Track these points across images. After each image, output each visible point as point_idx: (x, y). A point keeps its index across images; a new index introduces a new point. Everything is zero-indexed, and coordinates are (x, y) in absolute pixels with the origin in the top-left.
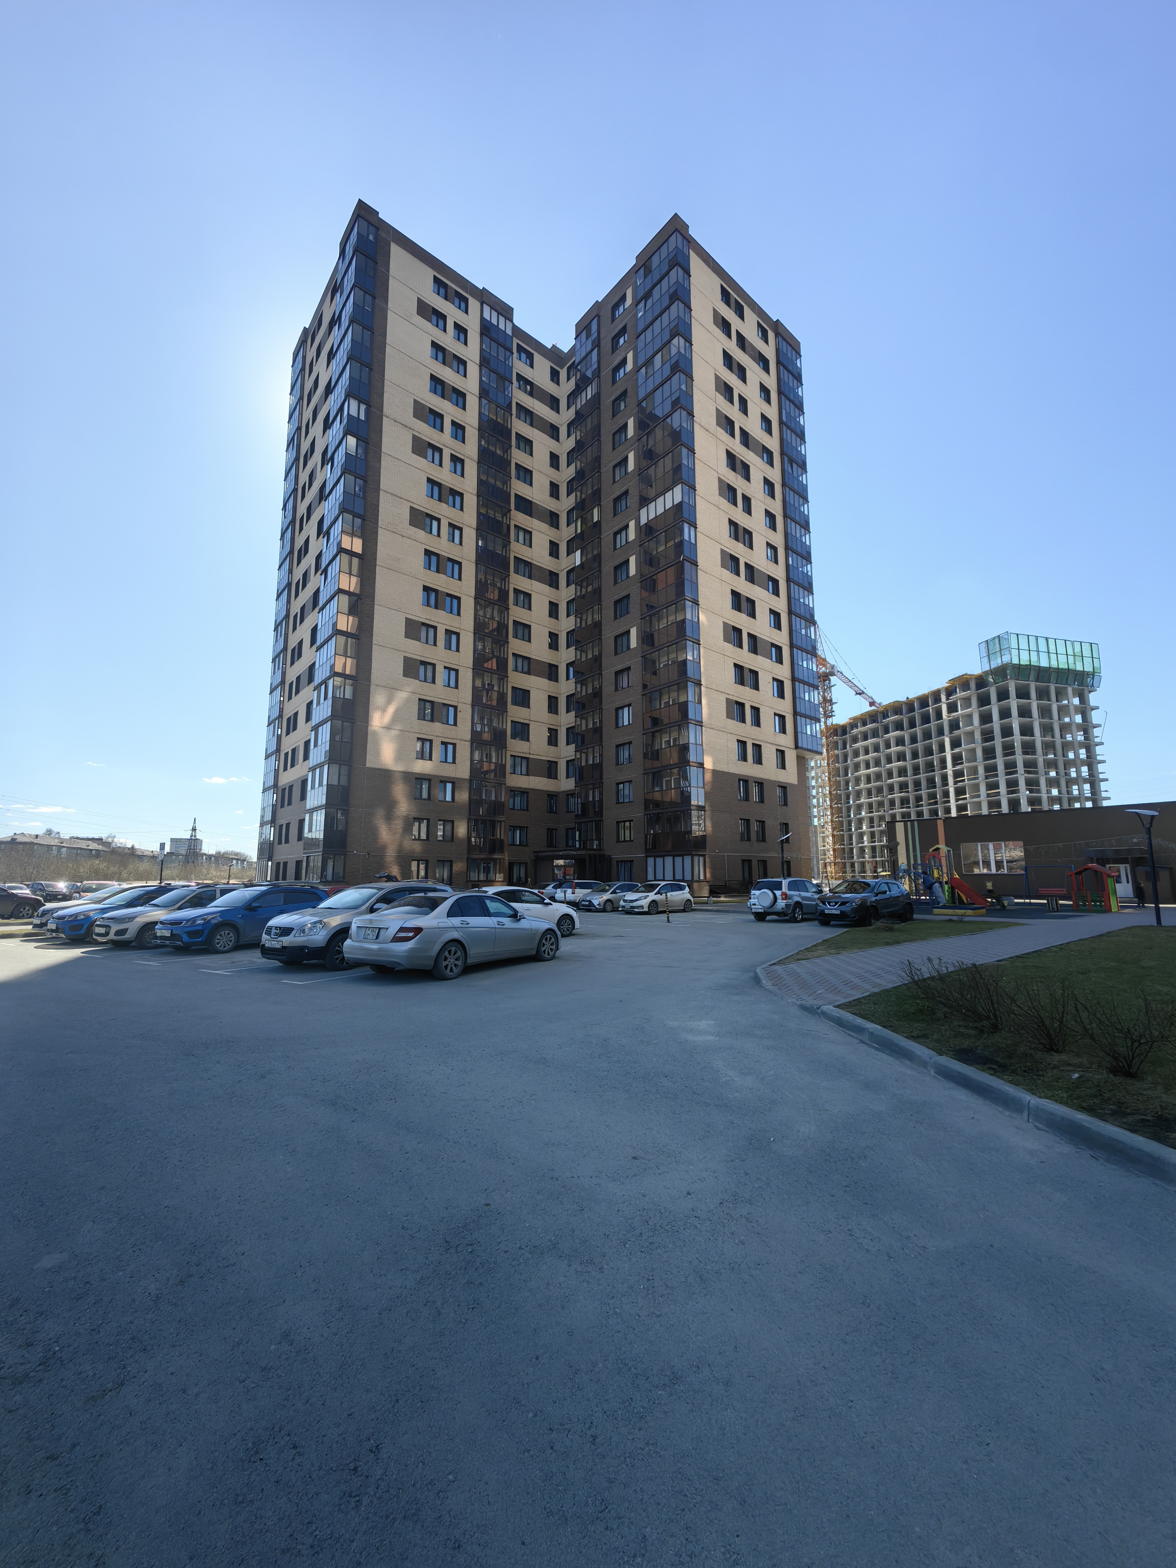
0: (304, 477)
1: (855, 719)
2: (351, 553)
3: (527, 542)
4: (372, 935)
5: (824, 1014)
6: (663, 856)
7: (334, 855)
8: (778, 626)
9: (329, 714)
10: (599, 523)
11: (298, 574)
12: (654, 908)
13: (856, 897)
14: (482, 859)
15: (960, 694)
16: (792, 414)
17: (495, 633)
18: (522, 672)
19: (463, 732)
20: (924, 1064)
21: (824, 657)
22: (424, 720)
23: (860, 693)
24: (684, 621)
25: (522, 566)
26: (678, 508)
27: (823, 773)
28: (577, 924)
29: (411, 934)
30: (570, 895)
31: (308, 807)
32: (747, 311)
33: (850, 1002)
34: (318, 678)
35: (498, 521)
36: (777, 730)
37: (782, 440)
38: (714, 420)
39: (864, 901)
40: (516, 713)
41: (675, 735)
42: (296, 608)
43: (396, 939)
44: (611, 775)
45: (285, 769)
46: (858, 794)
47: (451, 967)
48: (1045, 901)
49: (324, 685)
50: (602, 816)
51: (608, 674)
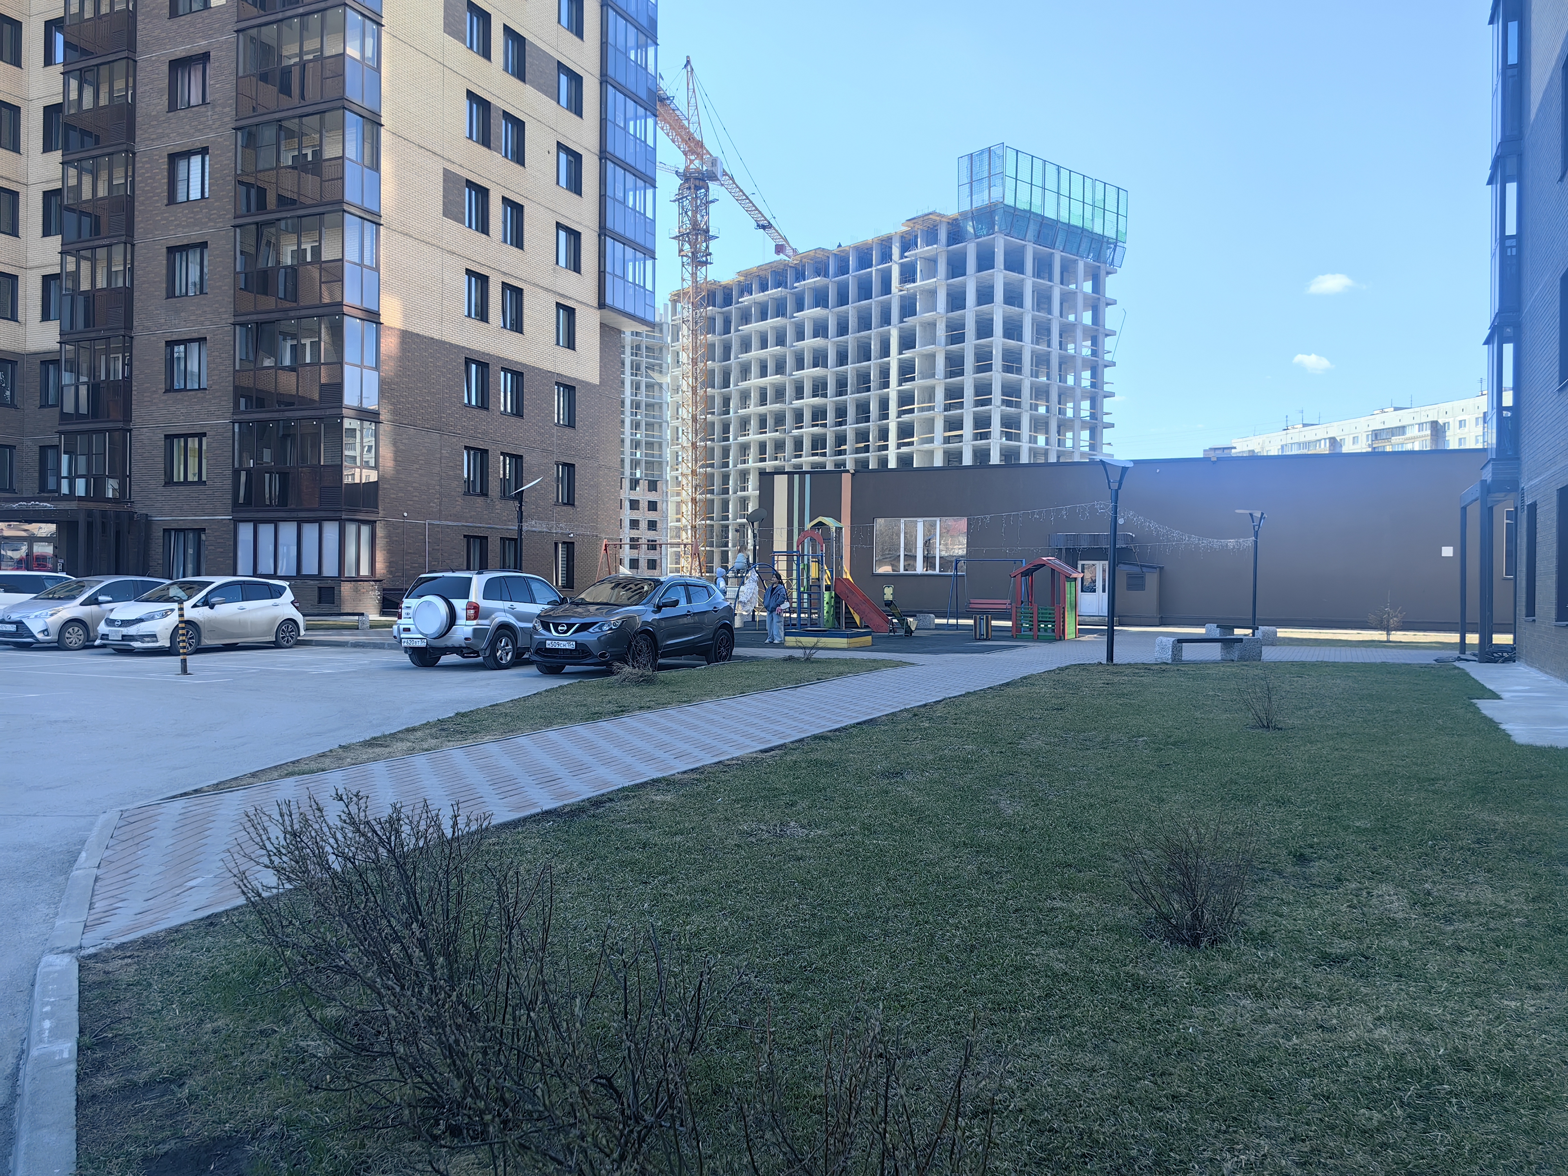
1: (747, 274)
6: (275, 522)
15: (922, 250)
21: (698, 138)
23: (765, 226)
36: (562, 262)
39: (628, 624)
48: (973, 622)
50: (130, 418)
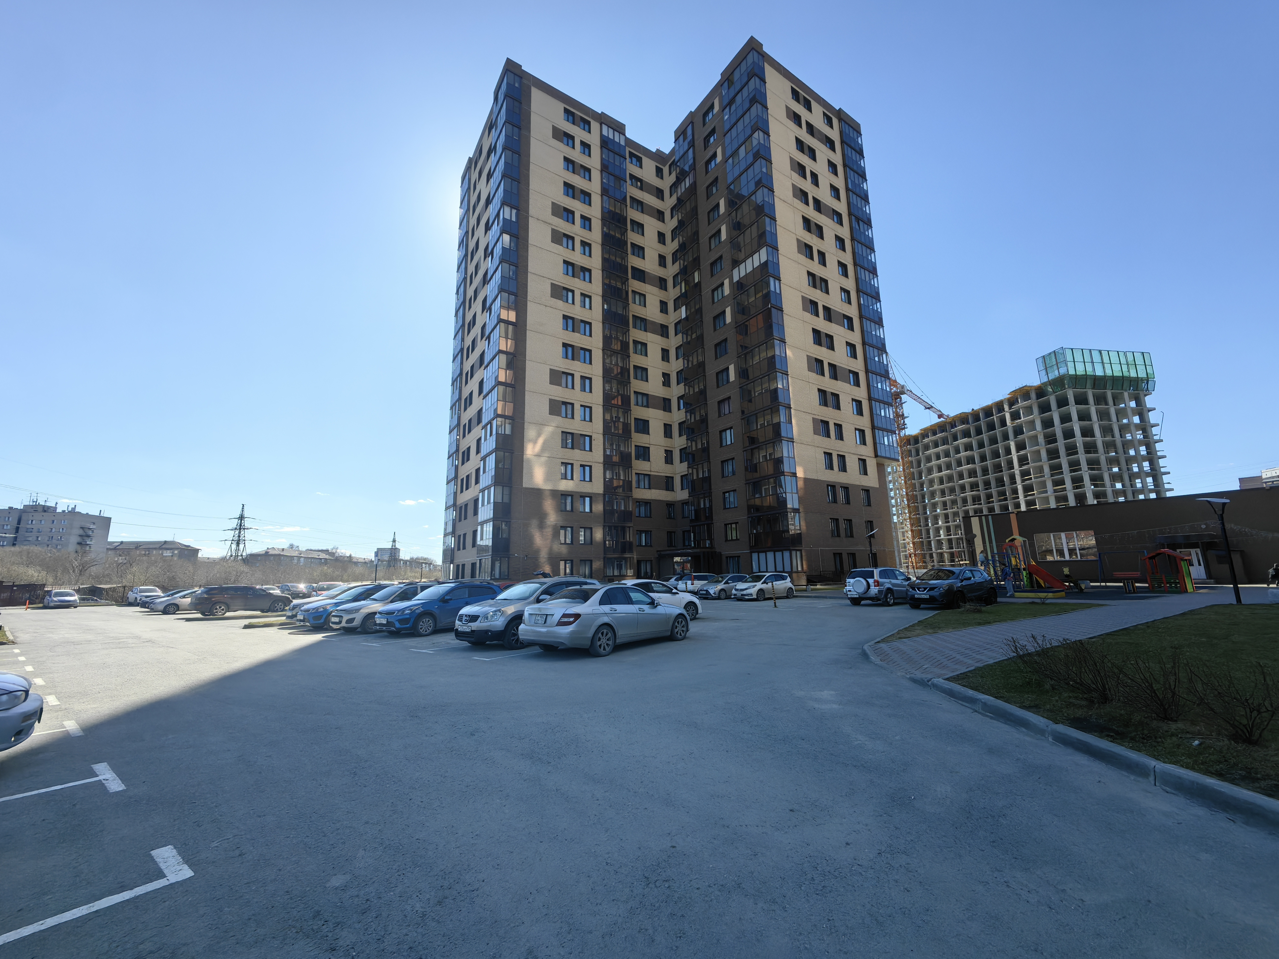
0: (471, 268)
1: (925, 429)
2: (507, 322)
3: (642, 303)
4: (541, 620)
5: (935, 686)
6: (765, 552)
7: (501, 557)
8: (854, 356)
9: (494, 447)
10: (699, 283)
11: (468, 342)
12: (762, 596)
13: (944, 583)
14: (615, 558)
15: (1021, 404)
16: (857, 182)
17: (619, 376)
18: (642, 406)
19: (597, 456)
20: (1041, 732)
21: (895, 379)
22: (566, 448)
23: (930, 408)
24: (773, 357)
25: (638, 322)
26: (764, 266)
27: (900, 477)
28: (700, 611)
29: (572, 619)
30: (690, 587)
31: (480, 520)
32: (814, 104)
33: (958, 675)
34: (485, 420)
35: (618, 289)
36: (858, 443)
37: (849, 204)
38: (790, 193)
39: (950, 587)
40: (639, 439)
41: (770, 450)
42: (467, 367)
43: (560, 624)
44: (718, 486)
45: (462, 492)
46: (933, 495)
47: (604, 646)
48: (1122, 584)
49: (489, 425)
50: (712, 520)
51: (712, 403)
